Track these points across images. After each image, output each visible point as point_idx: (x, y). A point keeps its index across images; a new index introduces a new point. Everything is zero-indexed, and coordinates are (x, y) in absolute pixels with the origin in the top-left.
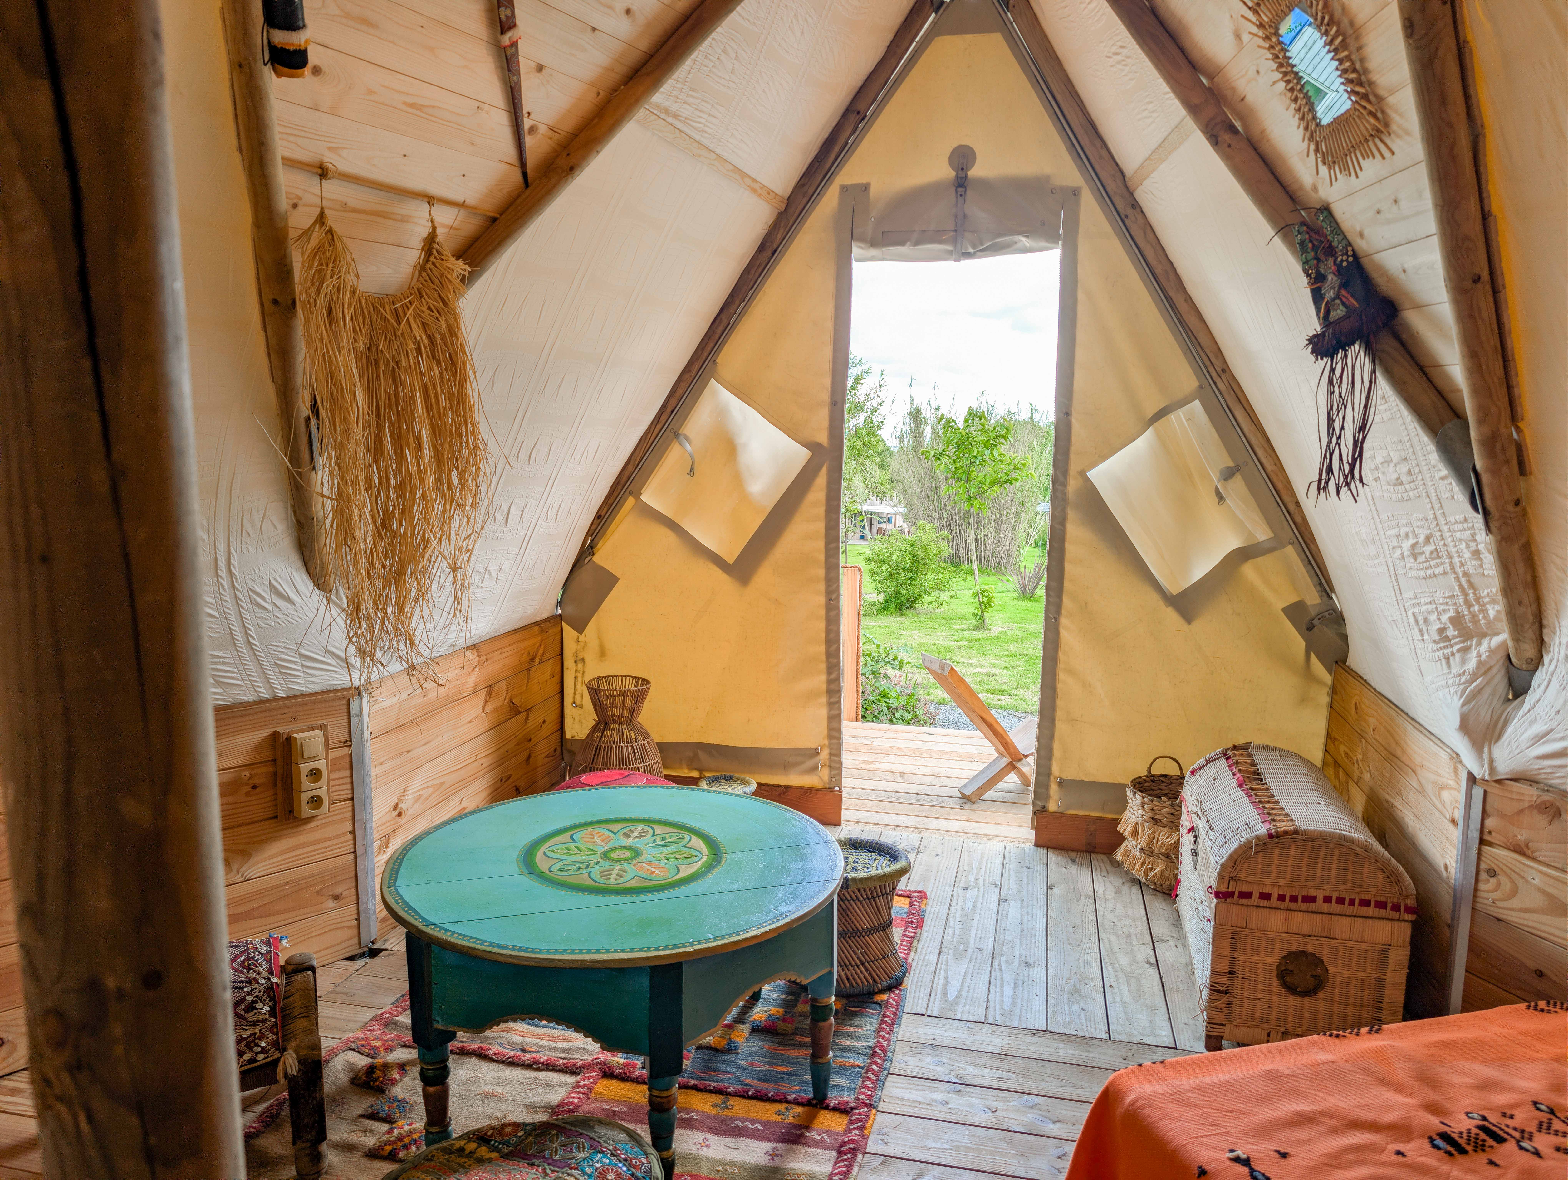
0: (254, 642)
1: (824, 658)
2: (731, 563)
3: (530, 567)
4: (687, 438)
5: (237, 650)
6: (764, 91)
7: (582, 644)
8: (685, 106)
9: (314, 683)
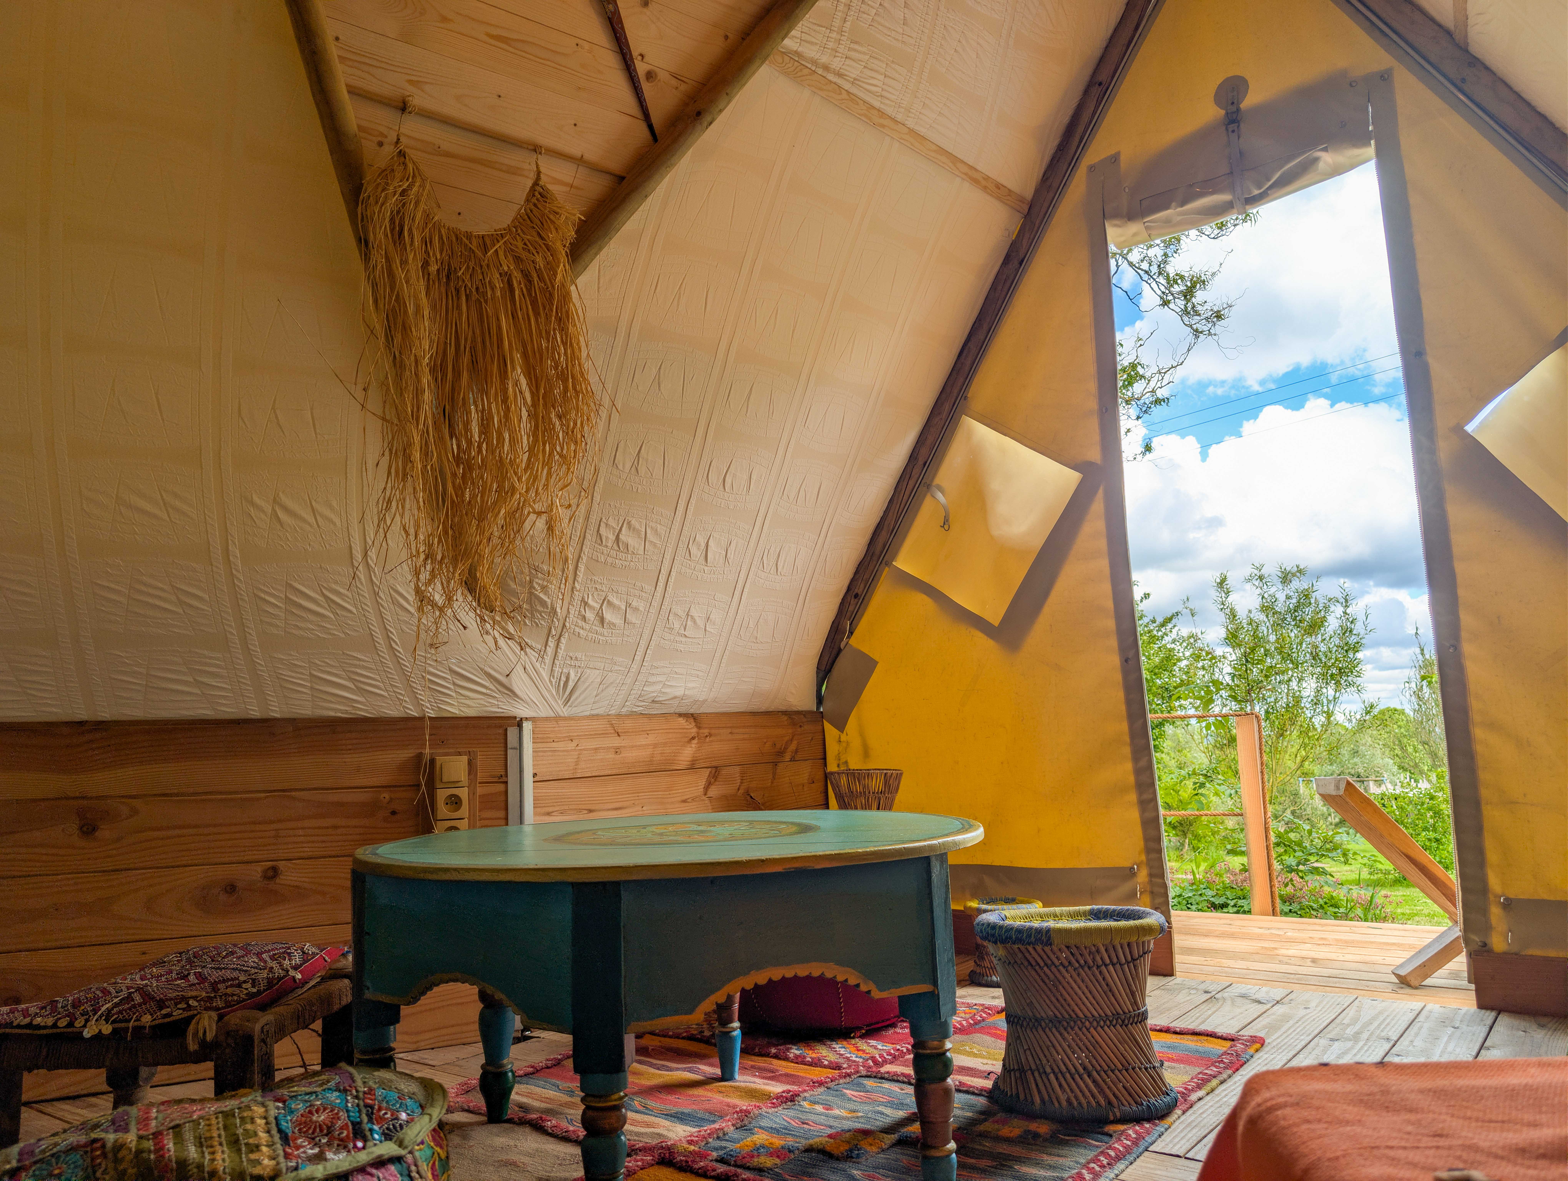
0: (397, 647)
1: (1127, 739)
2: (996, 624)
3: (751, 625)
4: (940, 488)
5: (378, 654)
6: (956, 51)
7: (844, 745)
8: (848, 62)
9: (469, 706)
